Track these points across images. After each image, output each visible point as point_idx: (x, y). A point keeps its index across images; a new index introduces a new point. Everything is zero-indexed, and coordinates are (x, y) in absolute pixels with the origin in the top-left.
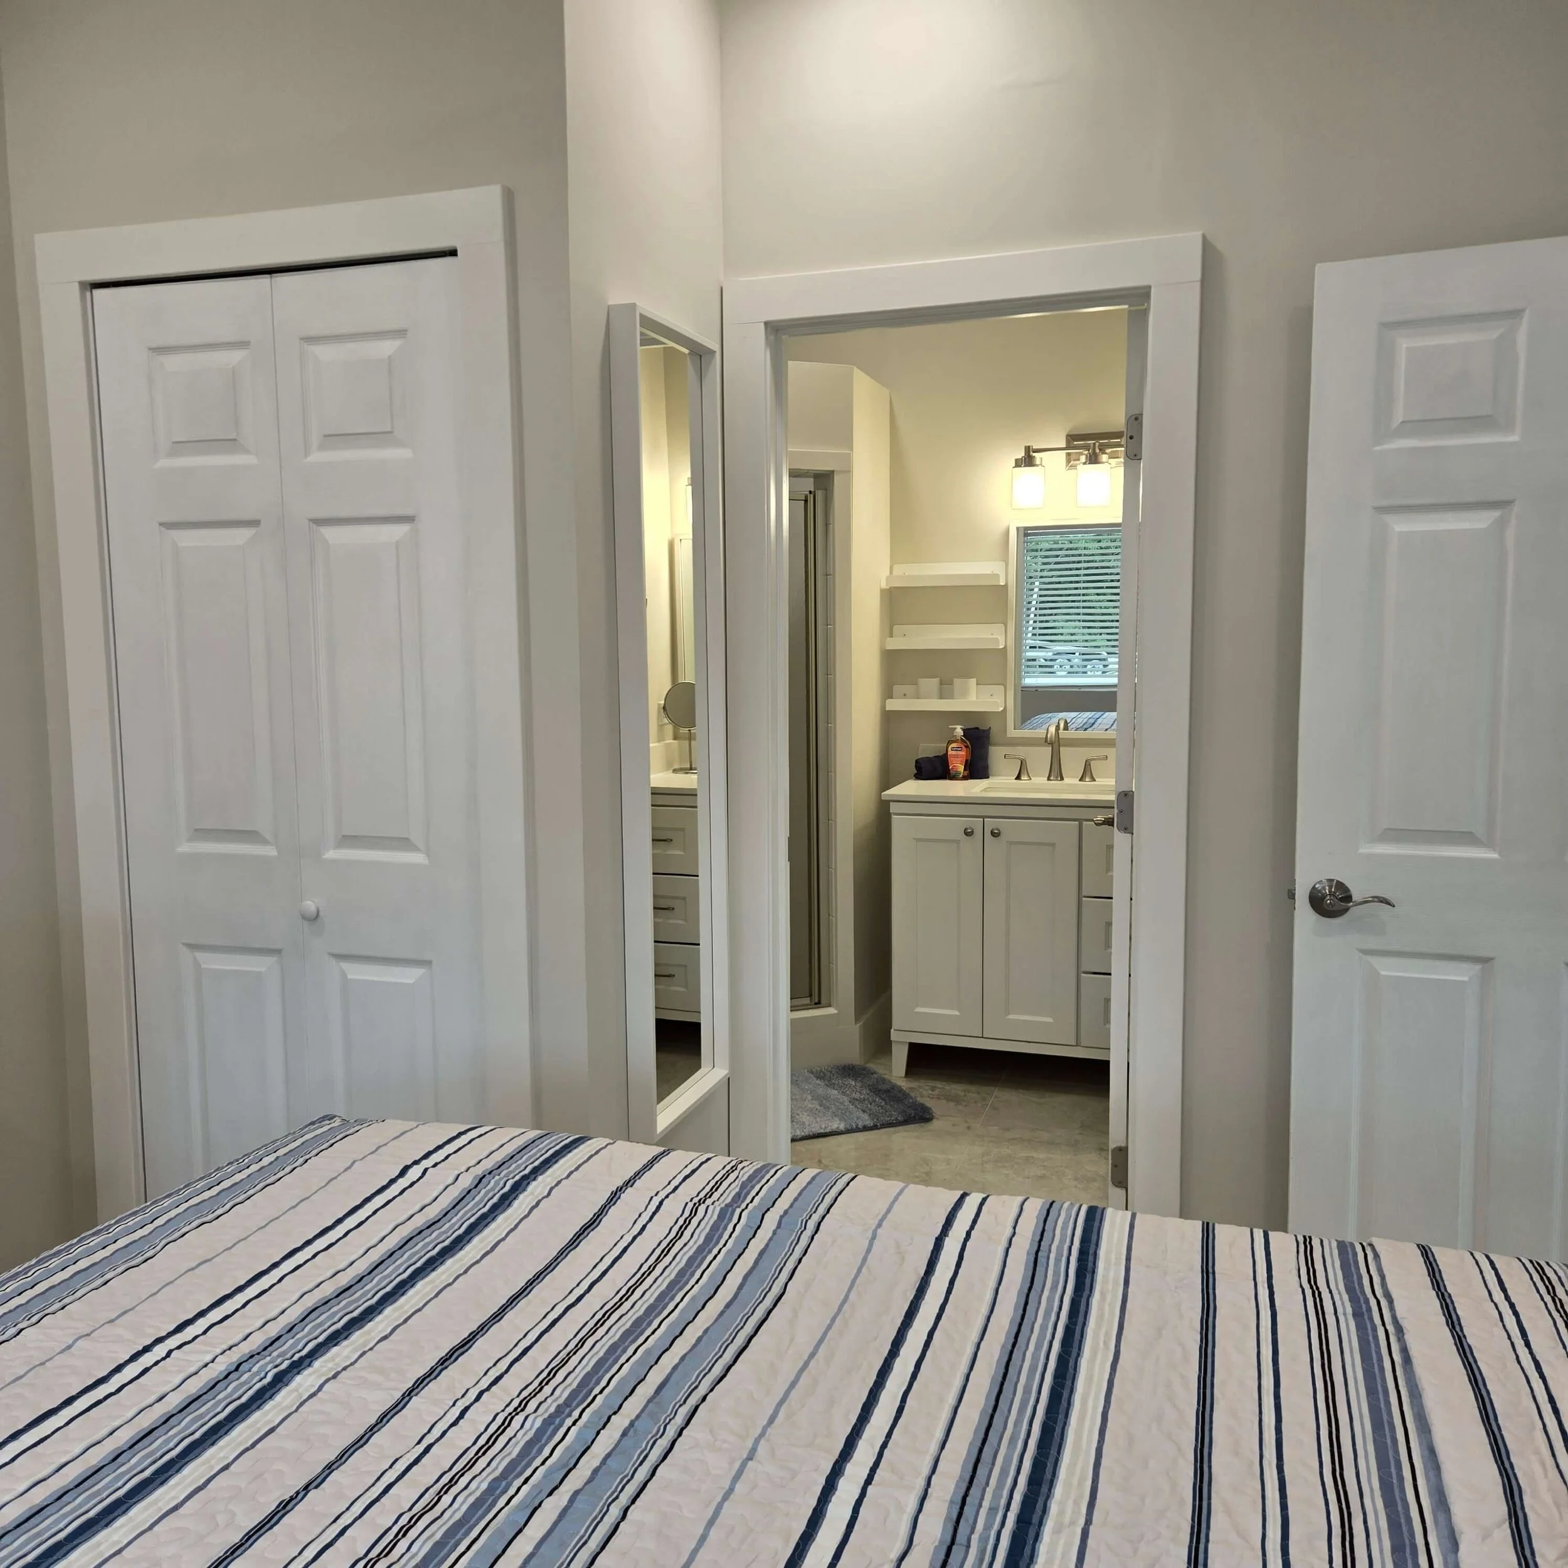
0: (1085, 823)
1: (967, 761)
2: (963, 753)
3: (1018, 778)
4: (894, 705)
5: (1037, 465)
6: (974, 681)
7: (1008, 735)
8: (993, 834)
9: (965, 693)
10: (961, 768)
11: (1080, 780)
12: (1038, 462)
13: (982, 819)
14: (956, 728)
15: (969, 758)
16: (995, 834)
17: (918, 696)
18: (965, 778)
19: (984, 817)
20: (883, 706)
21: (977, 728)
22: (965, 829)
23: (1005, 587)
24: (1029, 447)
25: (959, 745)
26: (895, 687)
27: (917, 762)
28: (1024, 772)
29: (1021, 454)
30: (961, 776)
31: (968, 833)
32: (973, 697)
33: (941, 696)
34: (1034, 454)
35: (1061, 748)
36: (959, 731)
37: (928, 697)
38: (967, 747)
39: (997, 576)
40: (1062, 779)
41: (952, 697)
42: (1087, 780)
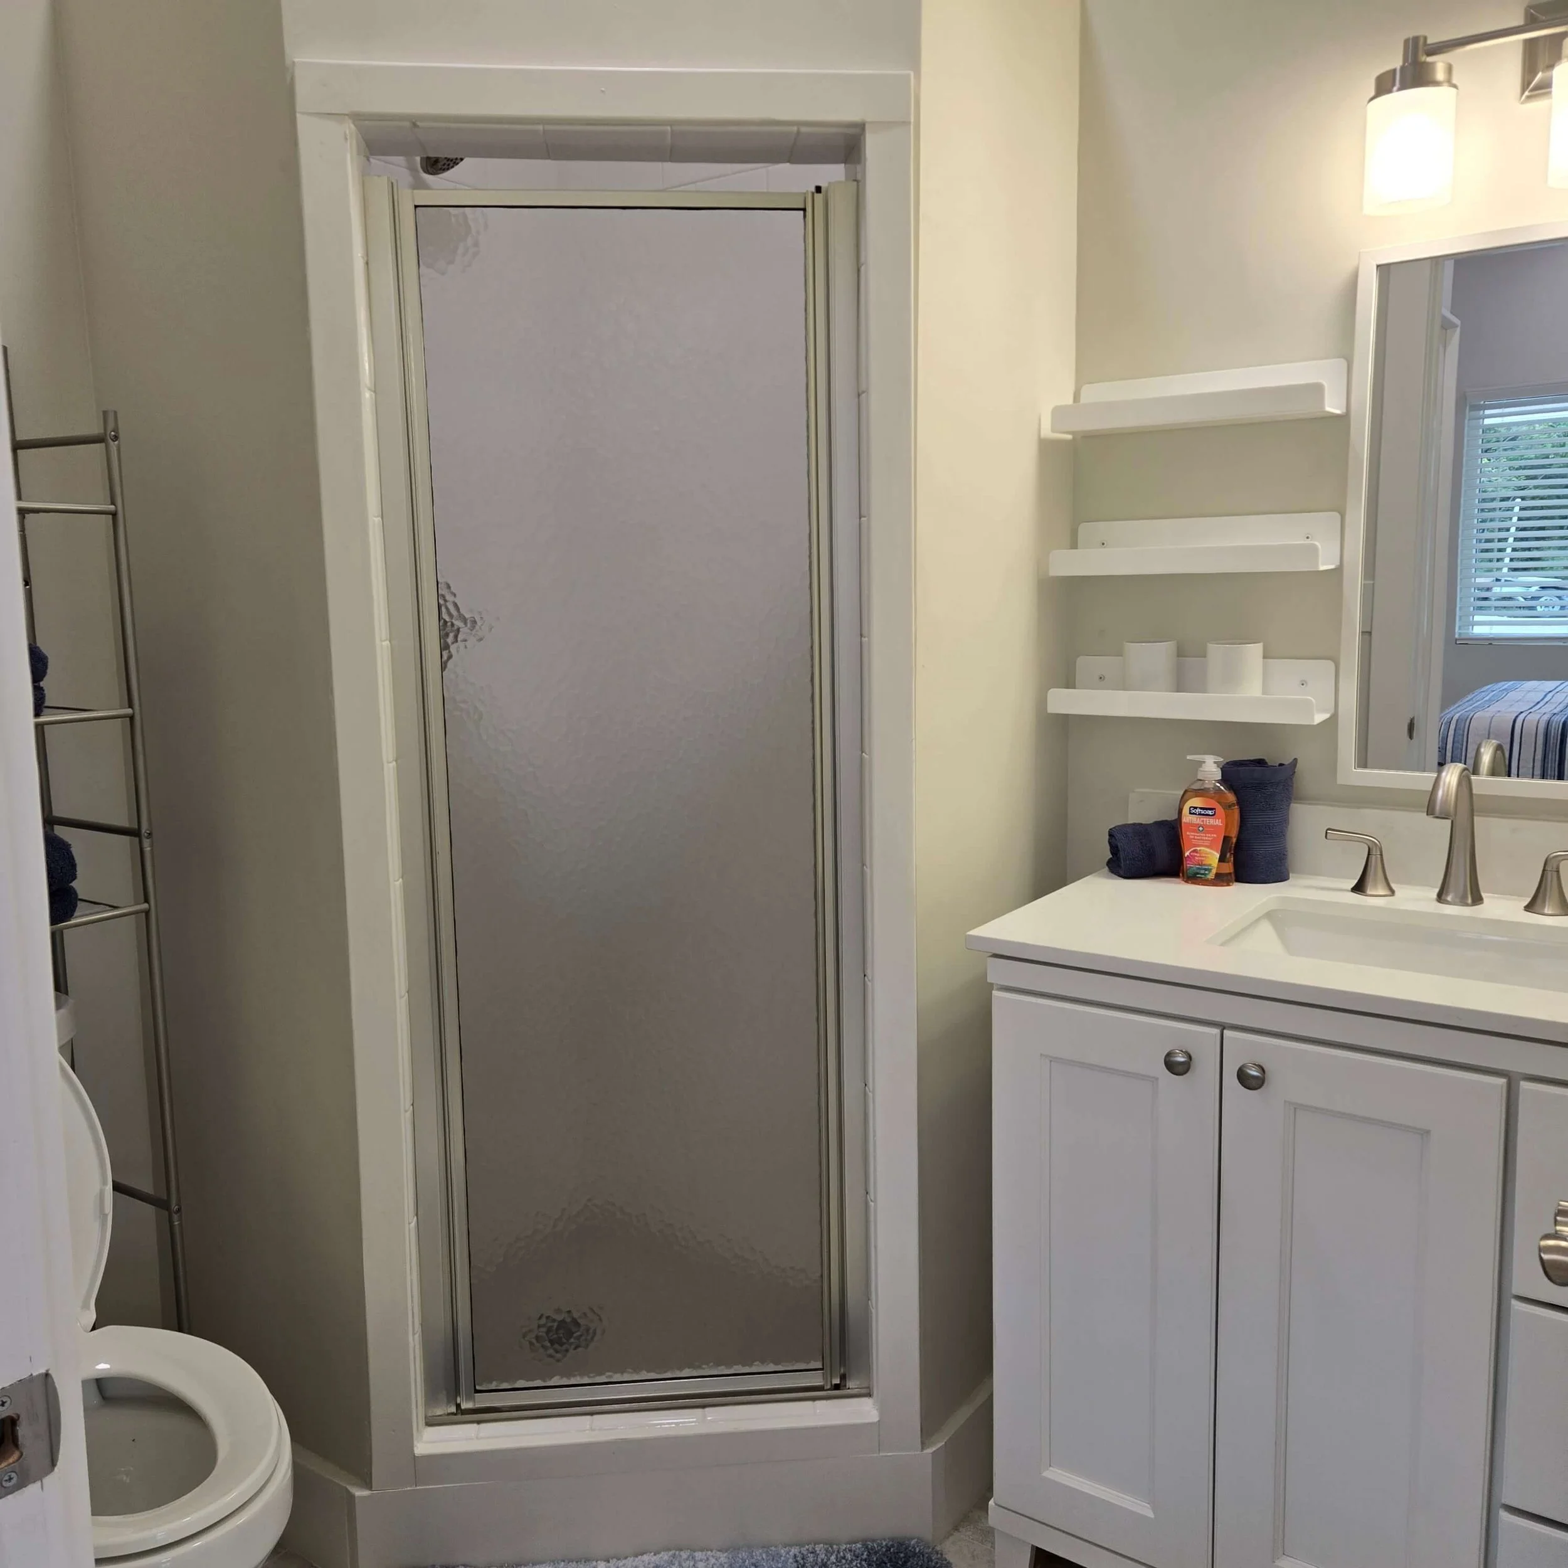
0: (1525, 1085)
1: (1226, 839)
2: (1217, 822)
3: (1359, 888)
4: (1063, 701)
5: (1436, 83)
6: (1255, 651)
7: (1340, 780)
8: (1243, 1077)
9: (1232, 678)
10: (1212, 857)
11: (1529, 908)
12: (1440, 75)
13: (1216, 1031)
14: (1201, 763)
15: (1234, 834)
16: (1250, 1081)
17: (1123, 685)
18: (1221, 880)
19: (1223, 1027)
20: (1041, 702)
21: (1260, 762)
22: (1169, 1055)
23: (1343, 420)
24: (1416, 39)
25: (1212, 803)
26: (1081, 661)
27: (1111, 835)
28: (1375, 872)
29: (1395, 61)
30: (1211, 876)
31: (1177, 1067)
32: (1253, 687)
33: (1180, 685)
34: (1430, 59)
35: (1476, 818)
36: (1211, 769)
37: (1144, 685)
38: (1228, 807)
39: (1317, 390)
40: (1477, 899)
41: (1203, 690)
42: (1546, 911)
